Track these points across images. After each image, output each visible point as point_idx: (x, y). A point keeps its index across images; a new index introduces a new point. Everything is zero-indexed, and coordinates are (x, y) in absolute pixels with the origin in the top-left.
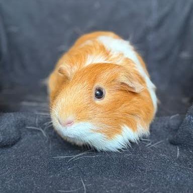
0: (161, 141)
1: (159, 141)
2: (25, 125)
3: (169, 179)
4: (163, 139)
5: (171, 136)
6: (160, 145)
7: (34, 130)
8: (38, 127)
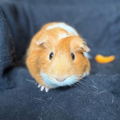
4: (107, 89)
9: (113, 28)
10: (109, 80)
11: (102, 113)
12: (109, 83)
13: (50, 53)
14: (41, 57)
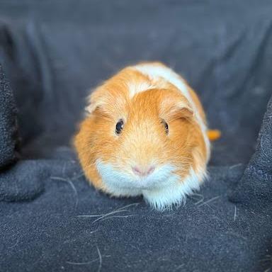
0: (218, 197)
1: (214, 196)
2: (49, 175)
3: (216, 251)
4: (220, 195)
5: (230, 191)
6: (215, 202)
7: (61, 181)
8: (65, 178)
9: (219, 71)
10: (224, 176)
11: (217, 237)
12: (223, 182)
13: (117, 121)
14: (98, 132)
